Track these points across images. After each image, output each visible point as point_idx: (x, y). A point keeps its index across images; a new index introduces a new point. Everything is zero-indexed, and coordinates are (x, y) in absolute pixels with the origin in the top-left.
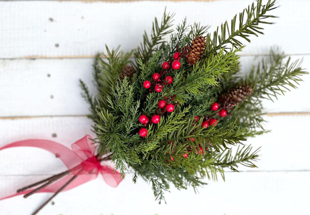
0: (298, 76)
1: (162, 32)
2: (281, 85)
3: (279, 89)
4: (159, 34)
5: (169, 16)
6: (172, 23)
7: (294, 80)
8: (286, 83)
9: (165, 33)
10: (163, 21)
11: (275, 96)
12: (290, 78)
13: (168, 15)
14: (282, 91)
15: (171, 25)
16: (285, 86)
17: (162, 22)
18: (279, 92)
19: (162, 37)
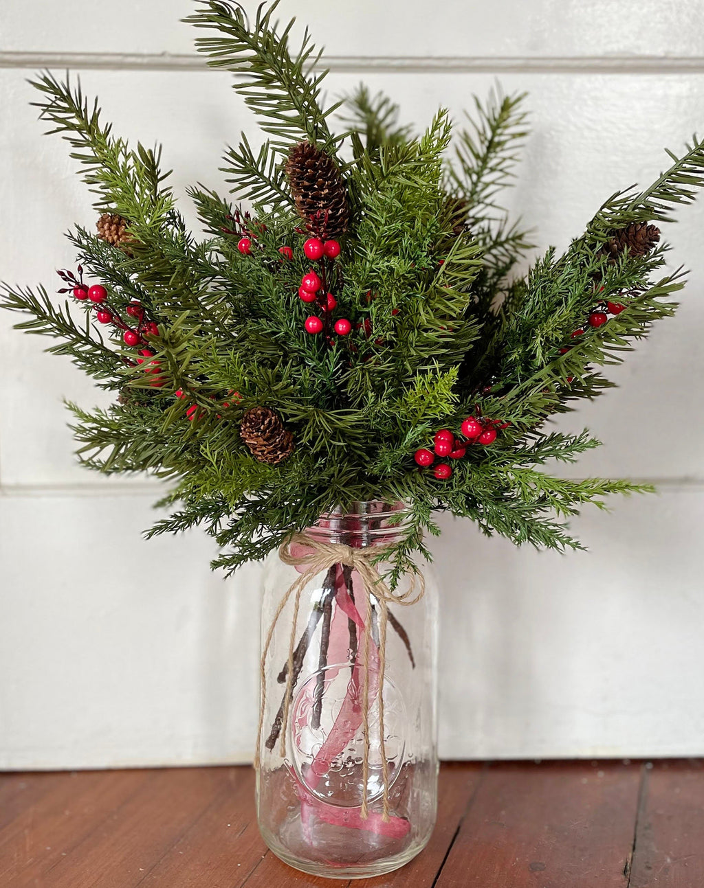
0: (516, 112)
1: (45, 313)
2: (502, 150)
3: (504, 159)
4: (50, 320)
5: (7, 294)
6: (24, 289)
7: (518, 124)
8: (504, 142)
9: (49, 306)
10: (21, 310)
11: (507, 174)
12: (506, 127)
13: (8, 298)
14: (511, 158)
15: (30, 294)
16: (508, 145)
17: (23, 311)
18: (508, 163)
19: (57, 312)
